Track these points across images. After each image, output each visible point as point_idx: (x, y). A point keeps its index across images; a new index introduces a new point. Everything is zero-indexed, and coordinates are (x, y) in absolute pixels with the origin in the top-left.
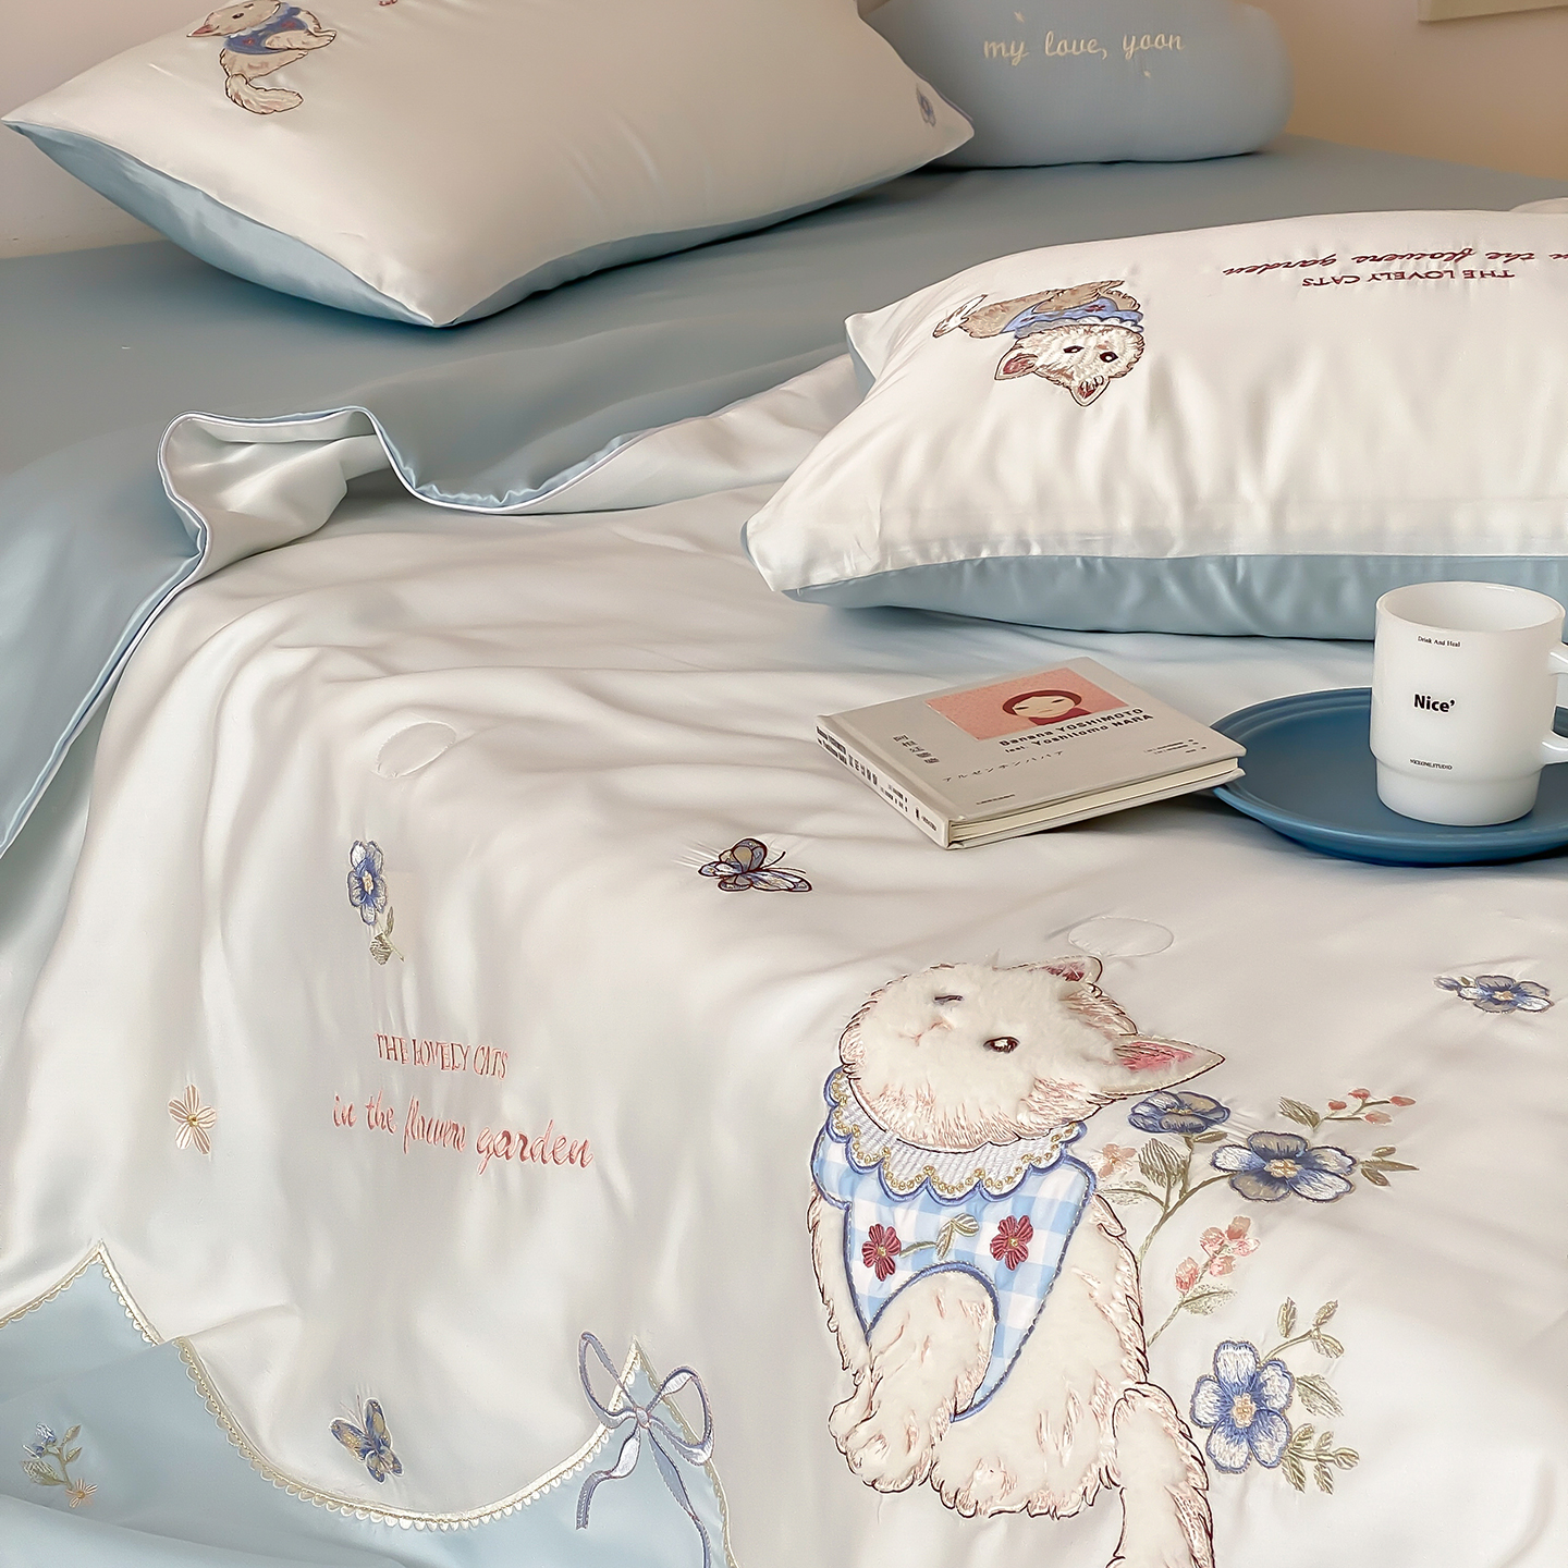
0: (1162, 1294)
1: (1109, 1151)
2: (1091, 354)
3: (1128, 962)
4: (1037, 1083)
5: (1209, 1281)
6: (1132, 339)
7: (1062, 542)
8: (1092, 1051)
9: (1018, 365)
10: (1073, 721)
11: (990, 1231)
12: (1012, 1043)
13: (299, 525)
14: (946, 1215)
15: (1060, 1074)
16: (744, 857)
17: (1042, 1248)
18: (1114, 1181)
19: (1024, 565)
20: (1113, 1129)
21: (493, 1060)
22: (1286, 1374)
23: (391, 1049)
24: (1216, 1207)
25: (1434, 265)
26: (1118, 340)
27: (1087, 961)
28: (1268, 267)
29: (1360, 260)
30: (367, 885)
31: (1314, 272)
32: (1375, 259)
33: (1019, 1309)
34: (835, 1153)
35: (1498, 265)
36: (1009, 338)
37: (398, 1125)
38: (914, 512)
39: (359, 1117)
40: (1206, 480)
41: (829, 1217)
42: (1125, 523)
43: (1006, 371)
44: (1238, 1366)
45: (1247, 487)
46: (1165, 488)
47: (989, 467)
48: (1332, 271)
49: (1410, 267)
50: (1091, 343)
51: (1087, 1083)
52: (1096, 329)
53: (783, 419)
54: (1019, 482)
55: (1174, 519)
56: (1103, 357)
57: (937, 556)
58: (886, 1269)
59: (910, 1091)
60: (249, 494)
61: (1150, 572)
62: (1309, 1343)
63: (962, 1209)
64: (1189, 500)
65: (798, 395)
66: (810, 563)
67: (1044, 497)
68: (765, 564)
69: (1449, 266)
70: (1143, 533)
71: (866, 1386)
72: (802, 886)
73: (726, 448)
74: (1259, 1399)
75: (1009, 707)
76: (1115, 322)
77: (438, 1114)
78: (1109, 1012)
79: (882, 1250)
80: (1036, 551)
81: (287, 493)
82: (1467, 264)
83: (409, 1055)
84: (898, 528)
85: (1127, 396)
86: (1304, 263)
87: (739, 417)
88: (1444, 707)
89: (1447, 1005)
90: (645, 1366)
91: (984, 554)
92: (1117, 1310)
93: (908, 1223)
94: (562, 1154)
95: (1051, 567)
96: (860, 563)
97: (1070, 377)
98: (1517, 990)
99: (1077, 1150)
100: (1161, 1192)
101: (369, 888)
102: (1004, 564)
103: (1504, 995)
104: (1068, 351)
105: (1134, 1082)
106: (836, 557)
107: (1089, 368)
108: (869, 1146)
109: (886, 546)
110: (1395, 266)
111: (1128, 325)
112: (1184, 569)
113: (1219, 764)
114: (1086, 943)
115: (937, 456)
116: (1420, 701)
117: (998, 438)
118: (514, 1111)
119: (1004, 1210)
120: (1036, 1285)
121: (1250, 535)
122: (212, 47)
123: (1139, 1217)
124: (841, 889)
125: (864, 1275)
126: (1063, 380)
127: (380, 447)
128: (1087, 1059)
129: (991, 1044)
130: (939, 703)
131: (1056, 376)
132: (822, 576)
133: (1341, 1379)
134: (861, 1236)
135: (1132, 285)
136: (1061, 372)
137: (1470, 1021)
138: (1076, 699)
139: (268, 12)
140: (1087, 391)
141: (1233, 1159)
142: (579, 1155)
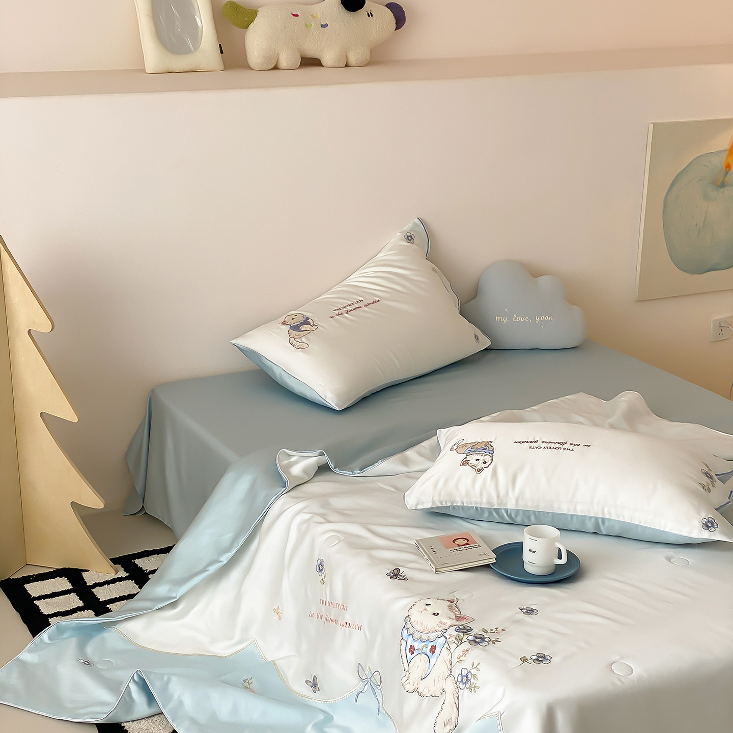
0: (455, 660)
1: (450, 635)
2: (481, 461)
3: (463, 600)
4: (440, 622)
5: (462, 658)
6: (491, 458)
7: (471, 504)
8: (451, 617)
9: (465, 462)
10: (466, 546)
11: (429, 647)
12: (438, 614)
13: (307, 478)
14: (423, 644)
15: (444, 621)
16: (396, 572)
17: (437, 651)
18: (450, 640)
19: (463, 507)
20: (452, 631)
21: (344, 608)
22: (471, 674)
23: (324, 603)
24: (466, 645)
25: (558, 445)
26: (488, 459)
27: (456, 599)
28: (523, 442)
29: (543, 442)
30: (320, 568)
31: (532, 445)
32: (546, 443)
33: (433, 661)
34: (405, 631)
35: (571, 447)
36: (464, 455)
37: (324, 618)
38: (440, 495)
39: (315, 616)
40: (502, 493)
41: (403, 643)
42: (485, 500)
43: (463, 464)
44: (465, 672)
45: (510, 494)
46: (494, 495)
47: (457, 487)
48: (536, 445)
49: (553, 445)
50: (481, 458)
51: (449, 622)
52: (483, 455)
53: (420, 454)
54: (462, 490)
55: (495, 500)
56: (483, 463)
57: (444, 504)
58: (412, 653)
59: (419, 622)
60: (296, 470)
61: (490, 511)
62: (475, 669)
63: (425, 643)
64: (498, 497)
65: (424, 447)
66: (417, 505)
67: (468, 494)
68: (408, 504)
69: (561, 446)
70: (489, 503)
71: (408, 673)
72: (405, 579)
73: (406, 462)
74: (467, 677)
75: (454, 541)
76: (488, 453)
77: (332, 617)
78: (457, 609)
79: (412, 650)
80: (465, 505)
81: (305, 471)
82: (565, 446)
83: (327, 604)
84: (436, 498)
85: (487, 472)
86: (531, 442)
87: (410, 453)
88: (534, 552)
89: (520, 612)
90: (370, 670)
91: (454, 505)
92: (448, 662)
93: (417, 645)
94: (357, 628)
95: (469, 508)
96: (428, 505)
97: (476, 467)
98: (532, 610)
99: (445, 634)
100: (457, 643)
101: (321, 568)
102: (459, 507)
103: (530, 611)
104: (476, 460)
105: (457, 623)
106: (423, 503)
107: (480, 465)
108: (411, 631)
109: (433, 502)
110: (549, 445)
111: (490, 454)
112: (497, 510)
113: (491, 559)
114: (457, 595)
115: (446, 482)
116: (530, 550)
117: (458, 481)
118: (348, 619)
119: (432, 644)
120: (435, 657)
121: (511, 505)
122: (286, 328)
123: (453, 646)
124: (413, 580)
125: (409, 654)
126: (474, 467)
127: (325, 459)
128: (450, 618)
129: (434, 614)
130: (440, 539)
131: (473, 467)
132: (420, 507)
133: (479, 674)
134: (408, 647)
135: (494, 443)
136: (474, 465)
137: (522, 616)
138: (468, 540)
139: (300, 319)
140: (479, 470)
141: (470, 638)
142: (359, 628)
